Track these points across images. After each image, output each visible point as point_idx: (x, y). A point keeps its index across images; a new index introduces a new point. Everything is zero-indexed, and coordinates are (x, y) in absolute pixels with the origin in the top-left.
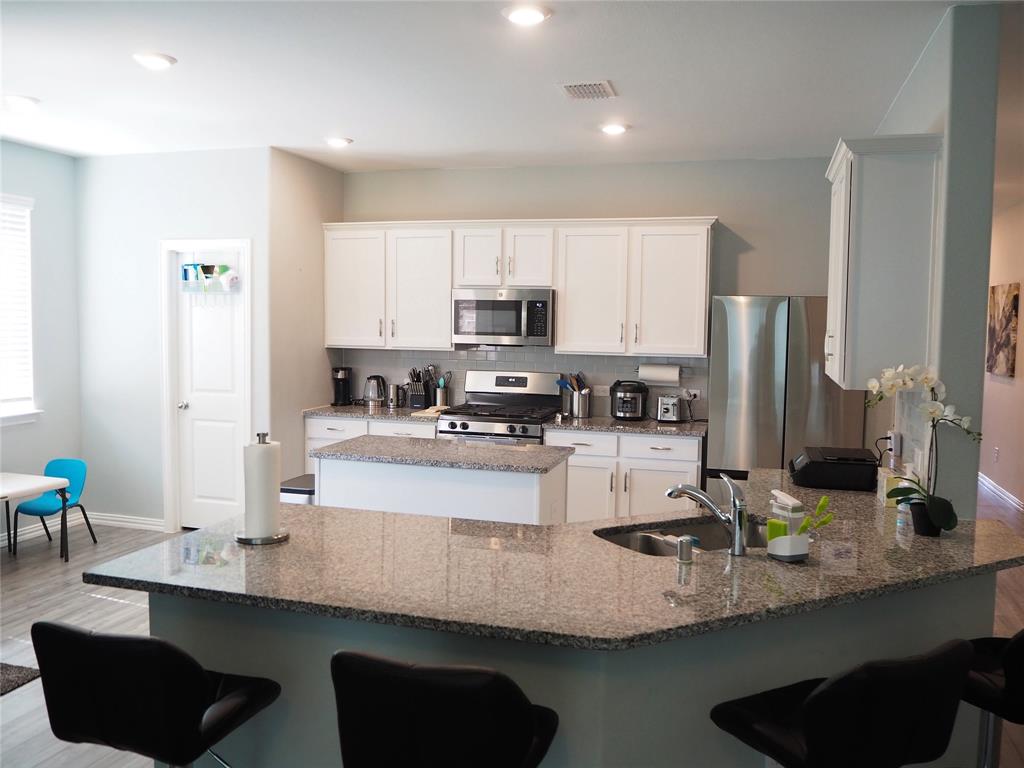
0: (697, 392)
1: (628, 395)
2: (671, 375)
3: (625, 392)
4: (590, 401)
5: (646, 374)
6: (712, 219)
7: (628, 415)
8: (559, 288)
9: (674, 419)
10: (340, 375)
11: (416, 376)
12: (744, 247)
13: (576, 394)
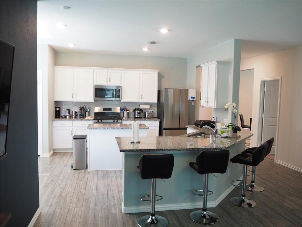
0: (153, 111)
1: (138, 112)
2: (148, 107)
3: (138, 111)
4: (128, 114)
5: (142, 107)
6: (159, 70)
7: (138, 117)
8: (122, 86)
9: (150, 117)
10: (58, 109)
11: (81, 109)
12: (163, 77)
13: (125, 112)
